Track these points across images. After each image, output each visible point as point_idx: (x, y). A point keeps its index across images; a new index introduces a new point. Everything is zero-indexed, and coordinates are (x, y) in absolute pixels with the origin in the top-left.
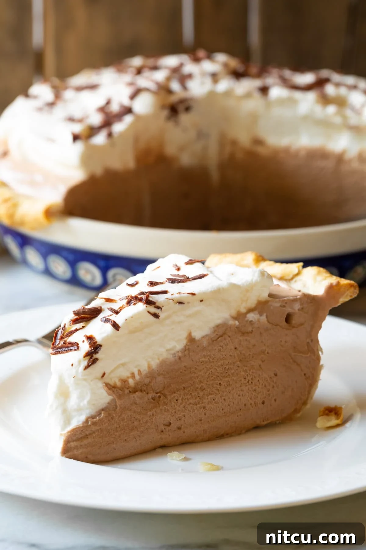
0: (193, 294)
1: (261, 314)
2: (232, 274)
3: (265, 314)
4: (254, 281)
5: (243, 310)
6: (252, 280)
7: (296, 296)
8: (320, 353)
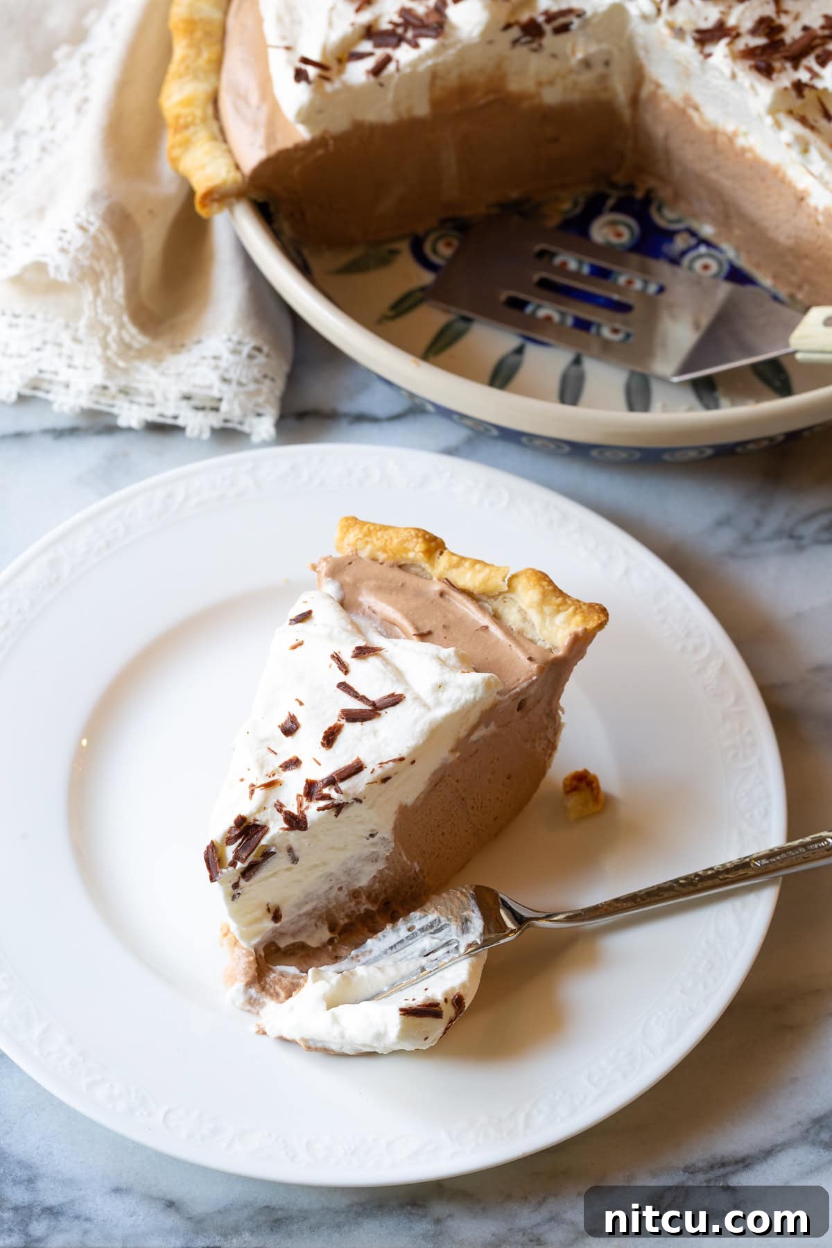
0: (402, 759)
1: (487, 726)
2: (440, 686)
3: (493, 723)
4: (477, 699)
5: (463, 733)
6: (475, 698)
7: (531, 678)
8: (560, 712)
